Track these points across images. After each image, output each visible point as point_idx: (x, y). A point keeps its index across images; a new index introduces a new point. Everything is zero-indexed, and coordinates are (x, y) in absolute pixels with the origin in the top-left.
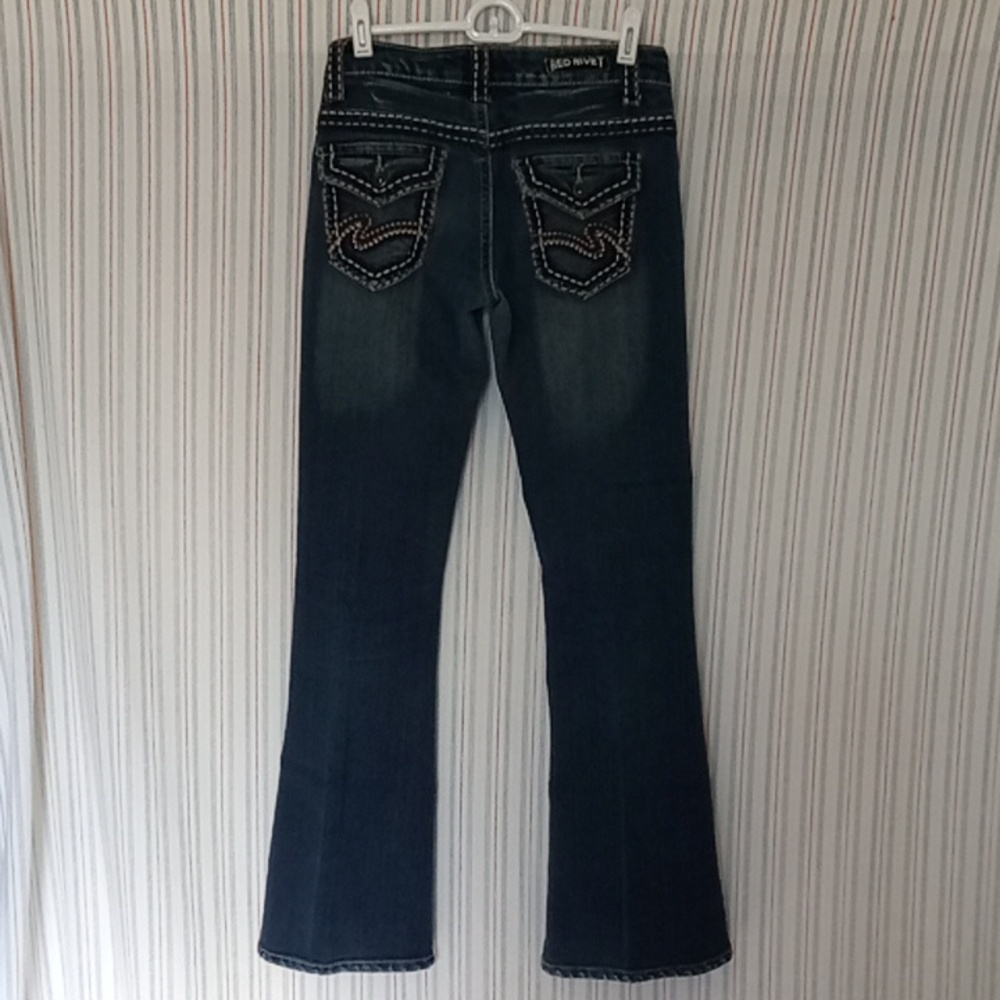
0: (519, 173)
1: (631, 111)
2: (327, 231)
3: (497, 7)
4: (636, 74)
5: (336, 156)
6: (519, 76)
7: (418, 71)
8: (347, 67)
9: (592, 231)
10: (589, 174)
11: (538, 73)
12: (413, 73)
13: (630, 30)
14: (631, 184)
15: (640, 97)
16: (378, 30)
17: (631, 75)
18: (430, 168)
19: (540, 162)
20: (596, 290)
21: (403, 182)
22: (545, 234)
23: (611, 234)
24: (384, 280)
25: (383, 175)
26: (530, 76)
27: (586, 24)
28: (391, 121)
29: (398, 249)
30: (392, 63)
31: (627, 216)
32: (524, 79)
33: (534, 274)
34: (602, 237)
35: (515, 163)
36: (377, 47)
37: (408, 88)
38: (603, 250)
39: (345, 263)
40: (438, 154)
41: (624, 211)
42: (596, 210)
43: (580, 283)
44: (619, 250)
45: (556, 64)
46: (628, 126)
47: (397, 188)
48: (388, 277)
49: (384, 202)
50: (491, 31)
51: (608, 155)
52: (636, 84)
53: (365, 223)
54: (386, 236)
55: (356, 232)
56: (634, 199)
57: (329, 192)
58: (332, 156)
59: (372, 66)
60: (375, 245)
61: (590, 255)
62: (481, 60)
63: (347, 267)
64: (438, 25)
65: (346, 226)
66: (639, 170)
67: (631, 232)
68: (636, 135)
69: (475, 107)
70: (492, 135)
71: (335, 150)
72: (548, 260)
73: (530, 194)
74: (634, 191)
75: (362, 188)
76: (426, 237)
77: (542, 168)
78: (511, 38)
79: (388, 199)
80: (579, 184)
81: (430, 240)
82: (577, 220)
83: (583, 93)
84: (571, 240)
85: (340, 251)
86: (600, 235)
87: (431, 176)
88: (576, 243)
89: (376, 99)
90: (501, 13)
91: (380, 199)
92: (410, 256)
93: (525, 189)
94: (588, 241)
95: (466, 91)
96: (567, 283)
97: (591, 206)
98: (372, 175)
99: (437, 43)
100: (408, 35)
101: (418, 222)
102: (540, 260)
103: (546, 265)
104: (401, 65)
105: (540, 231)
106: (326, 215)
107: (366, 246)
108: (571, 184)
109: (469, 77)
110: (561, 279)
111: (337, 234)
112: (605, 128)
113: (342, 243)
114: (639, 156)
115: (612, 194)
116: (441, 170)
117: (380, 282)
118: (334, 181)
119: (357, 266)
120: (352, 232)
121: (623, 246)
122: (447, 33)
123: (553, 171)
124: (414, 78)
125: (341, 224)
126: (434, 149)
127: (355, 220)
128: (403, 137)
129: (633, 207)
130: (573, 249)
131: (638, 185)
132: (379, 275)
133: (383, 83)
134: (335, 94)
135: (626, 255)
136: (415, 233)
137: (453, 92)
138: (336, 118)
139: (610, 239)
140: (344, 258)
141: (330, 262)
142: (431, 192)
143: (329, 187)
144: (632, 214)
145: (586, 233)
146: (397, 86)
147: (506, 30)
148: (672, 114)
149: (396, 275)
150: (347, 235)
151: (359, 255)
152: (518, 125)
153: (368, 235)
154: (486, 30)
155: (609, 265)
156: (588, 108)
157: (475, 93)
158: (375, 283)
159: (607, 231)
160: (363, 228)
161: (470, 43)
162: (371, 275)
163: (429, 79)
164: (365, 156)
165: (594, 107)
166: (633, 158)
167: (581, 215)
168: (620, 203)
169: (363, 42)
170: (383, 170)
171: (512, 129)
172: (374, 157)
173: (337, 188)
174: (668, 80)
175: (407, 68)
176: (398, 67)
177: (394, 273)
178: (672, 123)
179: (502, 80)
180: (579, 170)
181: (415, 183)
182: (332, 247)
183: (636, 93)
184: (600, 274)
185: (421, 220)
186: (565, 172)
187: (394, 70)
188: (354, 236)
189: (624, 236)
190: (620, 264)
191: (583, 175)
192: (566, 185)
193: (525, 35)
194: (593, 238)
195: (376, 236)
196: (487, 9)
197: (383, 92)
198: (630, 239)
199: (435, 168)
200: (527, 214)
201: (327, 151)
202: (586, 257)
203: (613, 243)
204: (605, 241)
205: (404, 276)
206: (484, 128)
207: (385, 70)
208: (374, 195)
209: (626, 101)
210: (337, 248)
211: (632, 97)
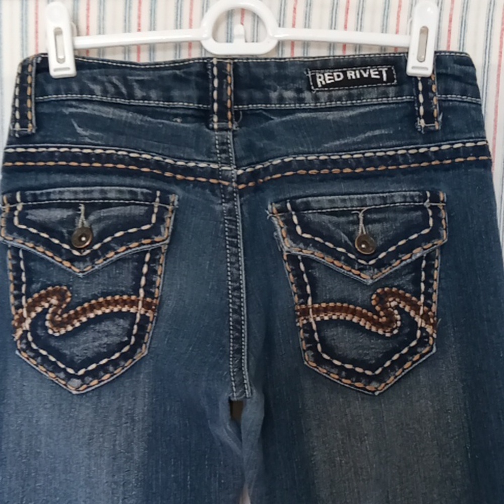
0: (278, 222)
1: (429, 136)
2: (13, 309)
3: (243, 11)
4: (434, 88)
5: (25, 208)
6: (274, 95)
7: (139, 93)
8: (40, 90)
9: (382, 299)
10: (374, 221)
11: (299, 91)
12: (131, 96)
13: (424, 31)
14: (435, 234)
15: (440, 118)
16: (83, 42)
17: (427, 90)
18: (154, 219)
19: (307, 206)
20: (391, 380)
21: (115, 239)
22: (317, 306)
23: (408, 301)
24: (88, 379)
25: (86, 232)
26: (289, 94)
27: (359, 27)
28: (99, 157)
29: (108, 334)
30: (102, 83)
31: (430, 276)
32: (281, 100)
33: (302, 359)
34: (397, 307)
35: (272, 208)
36: (81, 64)
37: (124, 115)
38: (399, 323)
39: (37, 355)
40: (165, 200)
41: (425, 270)
42: (387, 271)
43: (368, 373)
44: (420, 322)
45: (325, 78)
46: (425, 157)
47: (106, 248)
48: (94, 374)
49: (89, 269)
50: (236, 41)
51: (400, 194)
52: (435, 101)
53: (62, 298)
54: (92, 315)
55: (51, 310)
56: (438, 253)
57: (16, 257)
58: (19, 207)
59: (76, 87)
60: (75, 329)
61: (380, 332)
62: (222, 76)
63: (39, 359)
64: (166, 34)
65: (36, 303)
66: (443, 214)
67: (435, 297)
68: (435, 168)
69: (216, 137)
70: (240, 172)
71: (23, 199)
72: (323, 340)
73: (295, 251)
74: (439, 242)
75: (57, 250)
76: (150, 314)
77: (310, 215)
78: (262, 48)
79: (93, 264)
80: (362, 235)
81: (157, 319)
82: (361, 284)
83: (362, 114)
84: (354, 313)
85: (30, 338)
86: (393, 304)
87: (155, 230)
88: (362, 315)
89: (79, 130)
90: (248, 19)
91: (81, 265)
92: (128, 343)
93: (287, 245)
94: (377, 313)
95: (204, 117)
96: (350, 374)
97: (380, 265)
98: (70, 233)
99: (164, 56)
100: (126, 49)
101: (138, 295)
102: (310, 340)
103: (319, 347)
104: (115, 86)
105: (310, 300)
106: (12, 287)
107: (63, 331)
108: (351, 235)
109: (205, 98)
110: (341, 368)
111: (25, 315)
112: (394, 159)
113: (31, 325)
114: (442, 196)
115: (409, 248)
116: (169, 223)
117: (84, 383)
118: (18, 242)
119: (52, 359)
120: (45, 311)
121: (425, 317)
122: (178, 45)
123: (325, 218)
124: (133, 102)
125: (30, 300)
126: (158, 193)
127: (49, 295)
128: (115, 179)
129: (437, 263)
130: (357, 324)
131: (444, 234)
132: (81, 372)
133: (89, 109)
134: (24, 125)
135: (429, 329)
136: (133, 310)
137: (184, 117)
138: (24, 156)
139: (407, 309)
140: (34, 346)
141: (17, 352)
142: (155, 252)
143: (16, 250)
144: (436, 274)
145: (373, 303)
146: (109, 113)
147: (255, 39)
148: (483, 138)
149: (106, 372)
150: (38, 314)
151: (53, 343)
152: (275, 158)
153: (65, 316)
154: (229, 39)
155: (407, 344)
156: (369, 134)
157: (215, 119)
158: (76, 382)
159: (403, 298)
160: (59, 306)
161: (208, 56)
162: (71, 371)
163: (152, 103)
164: (62, 205)
165: (377, 132)
166: (435, 198)
167: (367, 278)
168: (420, 259)
169: (61, 57)
170: (86, 224)
171: (267, 164)
172: (75, 207)
173: (25, 251)
174: (477, 95)
175: (124, 90)
176: (111, 89)
177: (103, 368)
178: (485, 150)
179: (252, 101)
180: (361, 216)
181: (131, 241)
182: (20, 332)
183: (436, 112)
184: (396, 357)
185: (141, 291)
186: (343, 219)
187: (105, 92)
188: (48, 316)
189: (425, 304)
190: (422, 342)
191: (366, 222)
192: (345, 238)
193: (280, 44)
194: (384, 308)
195: (77, 316)
196: (230, 14)
197: (89, 121)
198: (434, 308)
199: (161, 220)
200: (291, 278)
201: (12, 201)
202: (376, 334)
203: (412, 313)
204: (401, 311)
205: (119, 371)
206: (228, 163)
207: (92, 92)
208: (73, 260)
209: (422, 123)
210: (25, 332)
211: (429, 117)
